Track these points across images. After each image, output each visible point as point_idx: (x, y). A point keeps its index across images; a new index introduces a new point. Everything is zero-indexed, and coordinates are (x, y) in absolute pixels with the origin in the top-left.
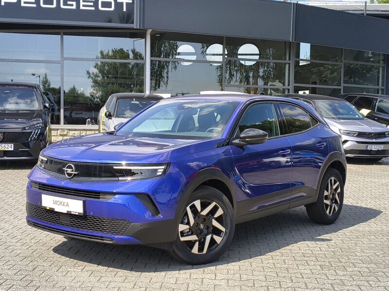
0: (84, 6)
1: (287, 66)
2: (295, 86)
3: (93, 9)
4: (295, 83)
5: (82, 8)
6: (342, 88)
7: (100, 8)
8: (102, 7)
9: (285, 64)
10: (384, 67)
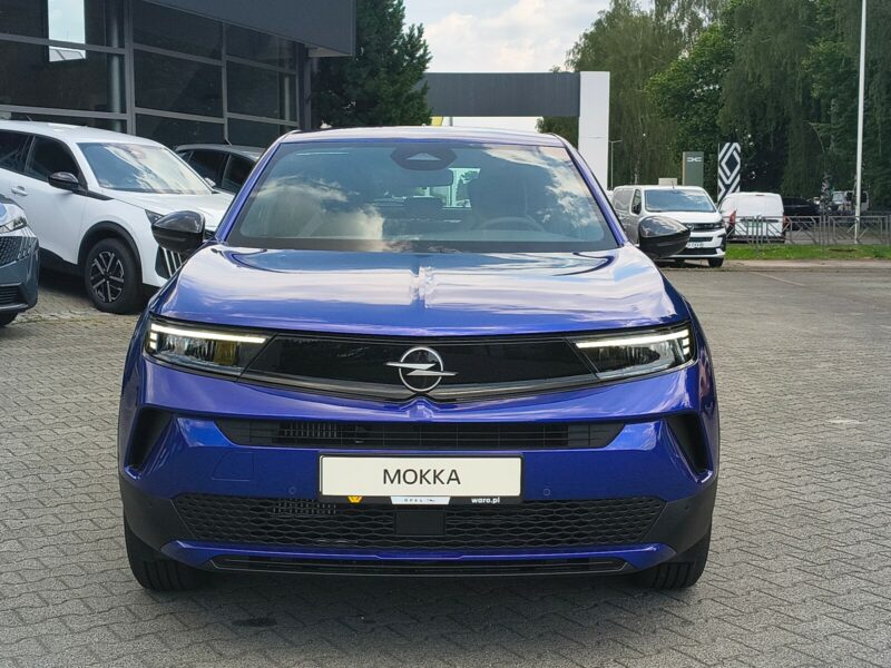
1: (116, 62)
2: (137, 115)
4: (136, 106)
6: (224, 121)
9: (110, 56)
10: (292, 78)
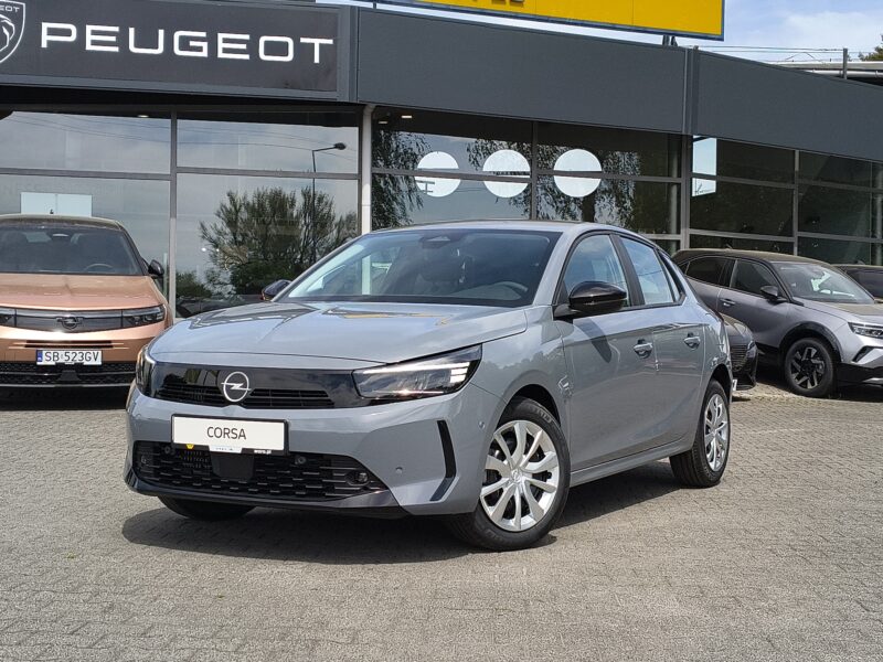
0: (226, 51)
1: (674, 190)
2: (691, 235)
3: (246, 57)
4: (692, 227)
5: (221, 55)
6: (794, 240)
7: (262, 56)
8: (266, 54)
9: (670, 185)
